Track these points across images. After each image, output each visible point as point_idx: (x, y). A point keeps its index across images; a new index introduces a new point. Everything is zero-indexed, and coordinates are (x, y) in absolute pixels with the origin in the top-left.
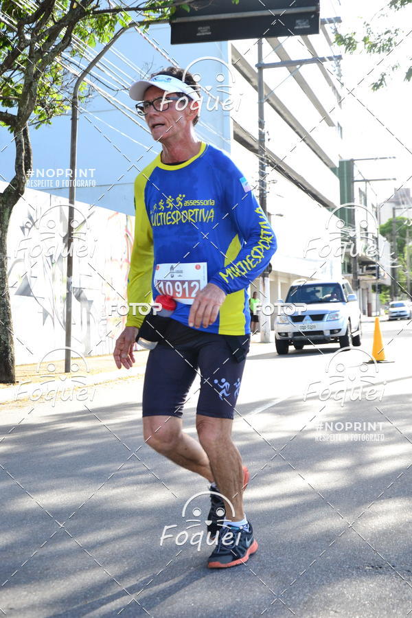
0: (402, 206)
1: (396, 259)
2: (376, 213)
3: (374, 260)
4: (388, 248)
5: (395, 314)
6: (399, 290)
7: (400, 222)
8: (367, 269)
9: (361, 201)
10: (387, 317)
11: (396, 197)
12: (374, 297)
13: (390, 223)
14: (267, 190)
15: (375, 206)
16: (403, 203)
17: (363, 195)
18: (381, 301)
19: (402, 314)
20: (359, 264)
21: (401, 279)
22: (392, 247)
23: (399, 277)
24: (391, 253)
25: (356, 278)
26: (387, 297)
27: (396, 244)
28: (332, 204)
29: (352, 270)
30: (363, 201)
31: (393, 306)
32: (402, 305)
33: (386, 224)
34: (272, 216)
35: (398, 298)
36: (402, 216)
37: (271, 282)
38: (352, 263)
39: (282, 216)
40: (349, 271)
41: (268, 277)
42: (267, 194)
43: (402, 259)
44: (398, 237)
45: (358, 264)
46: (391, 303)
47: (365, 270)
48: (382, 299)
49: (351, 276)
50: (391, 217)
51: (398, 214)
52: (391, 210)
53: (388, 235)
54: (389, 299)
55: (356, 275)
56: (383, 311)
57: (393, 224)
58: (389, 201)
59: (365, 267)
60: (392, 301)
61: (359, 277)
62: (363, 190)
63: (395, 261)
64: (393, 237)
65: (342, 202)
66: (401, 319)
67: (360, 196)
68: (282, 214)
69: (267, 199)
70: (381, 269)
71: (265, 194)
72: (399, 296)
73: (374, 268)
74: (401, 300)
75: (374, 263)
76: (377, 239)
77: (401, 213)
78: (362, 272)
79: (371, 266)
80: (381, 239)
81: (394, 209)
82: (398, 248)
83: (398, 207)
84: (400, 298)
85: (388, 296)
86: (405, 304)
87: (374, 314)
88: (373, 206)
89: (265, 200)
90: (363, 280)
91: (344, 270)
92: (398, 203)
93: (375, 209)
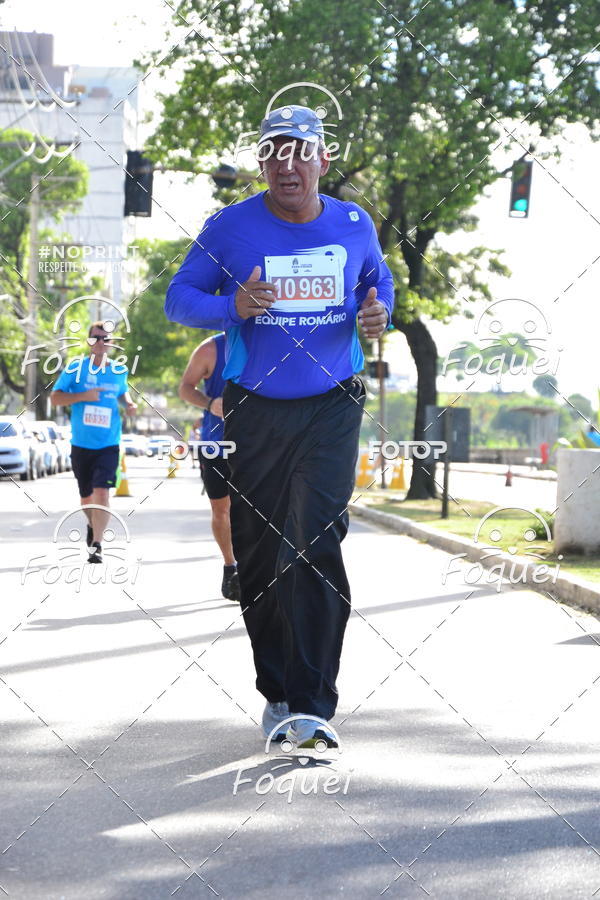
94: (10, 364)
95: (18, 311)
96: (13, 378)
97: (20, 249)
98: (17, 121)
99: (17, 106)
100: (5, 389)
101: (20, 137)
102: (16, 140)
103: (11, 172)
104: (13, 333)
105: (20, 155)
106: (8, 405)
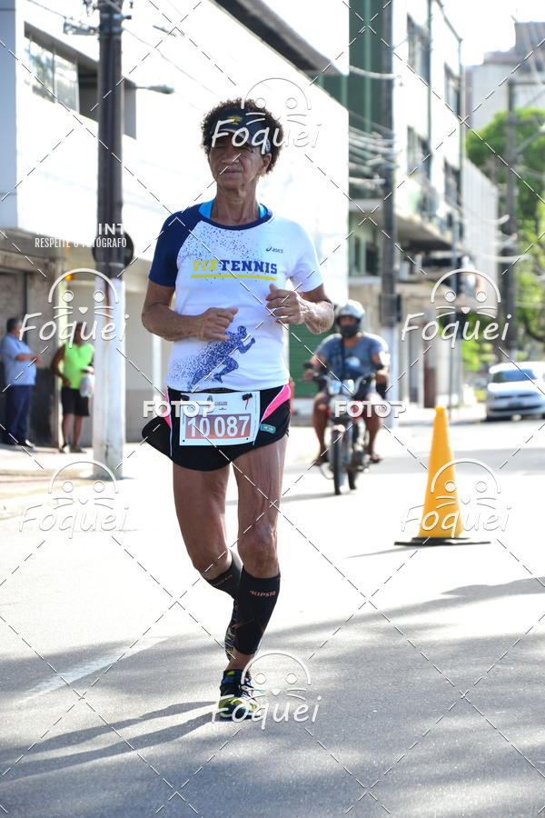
0: (537, 77)
1: (514, 237)
2: (458, 94)
3: (448, 237)
4: (492, 203)
5: (503, 403)
6: (521, 331)
7: (530, 123)
8: (428, 263)
9: (412, 55)
10: (481, 412)
11: (519, 49)
12: (444, 347)
13: (500, 128)
14: (125, 11)
15: (456, 72)
16: (539, 68)
17: (420, 38)
18: (465, 361)
19: (527, 402)
20: (405, 249)
21: (527, 298)
22: (502, 200)
23: (521, 292)
24: (500, 215)
25: (392, 290)
26: (481, 352)
27: (516, 192)
28: (326, 61)
29: (380, 265)
30: (418, 58)
31: (499, 378)
32: (525, 376)
33: (488, 131)
34: (138, 92)
35: (516, 353)
36: (533, 108)
37: (129, 295)
38: (380, 244)
39: (167, 91)
40: (372, 269)
41: (120, 278)
42: (125, 24)
43: (532, 237)
44: (519, 169)
45: (397, 245)
46: (494, 370)
47: (418, 268)
48: (468, 355)
49: (376, 283)
50: (502, 108)
51: (524, 102)
52: (505, 88)
53: (491, 164)
54: (491, 357)
55: (390, 280)
56: (469, 393)
57: (507, 130)
58: (496, 60)
59: (419, 258)
60: (499, 361)
61: (399, 289)
62: (420, 21)
63: (510, 242)
64: (506, 170)
65: (356, 58)
66: (524, 418)
67: (411, 39)
68: (169, 86)
69: (124, 38)
70: (467, 266)
71: (118, 23)
72: (521, 348)
73: (445, 263)
74: (527, 359)
75: (445, 246)
76: (457, 174)
77: (531, 97)
78: (411, 271)
79: (439, 255)
80: (472, 174)
81: (511, 84)
82: (522, 203)
83: (525, 78)
84: (523, 354)
85: (488, 347)
86: (535, 374)
87: (442, 401)
88: (448, 73)
89: (119, 42)
90: (412, 297)
91: (354, 264)
92: (525, 69)
93: (452, 84)
94: (529, 315)
95: (538, 269)
96: (533, 329)
97: (538, 214)
98: (535, 100)
99: (534, 88)
100: (527, 338)
101: (537, 114)
102: (534, 118)
103: (529, 147)
104: (533, 289)
105: (536, 130)
106: (530, 353)
